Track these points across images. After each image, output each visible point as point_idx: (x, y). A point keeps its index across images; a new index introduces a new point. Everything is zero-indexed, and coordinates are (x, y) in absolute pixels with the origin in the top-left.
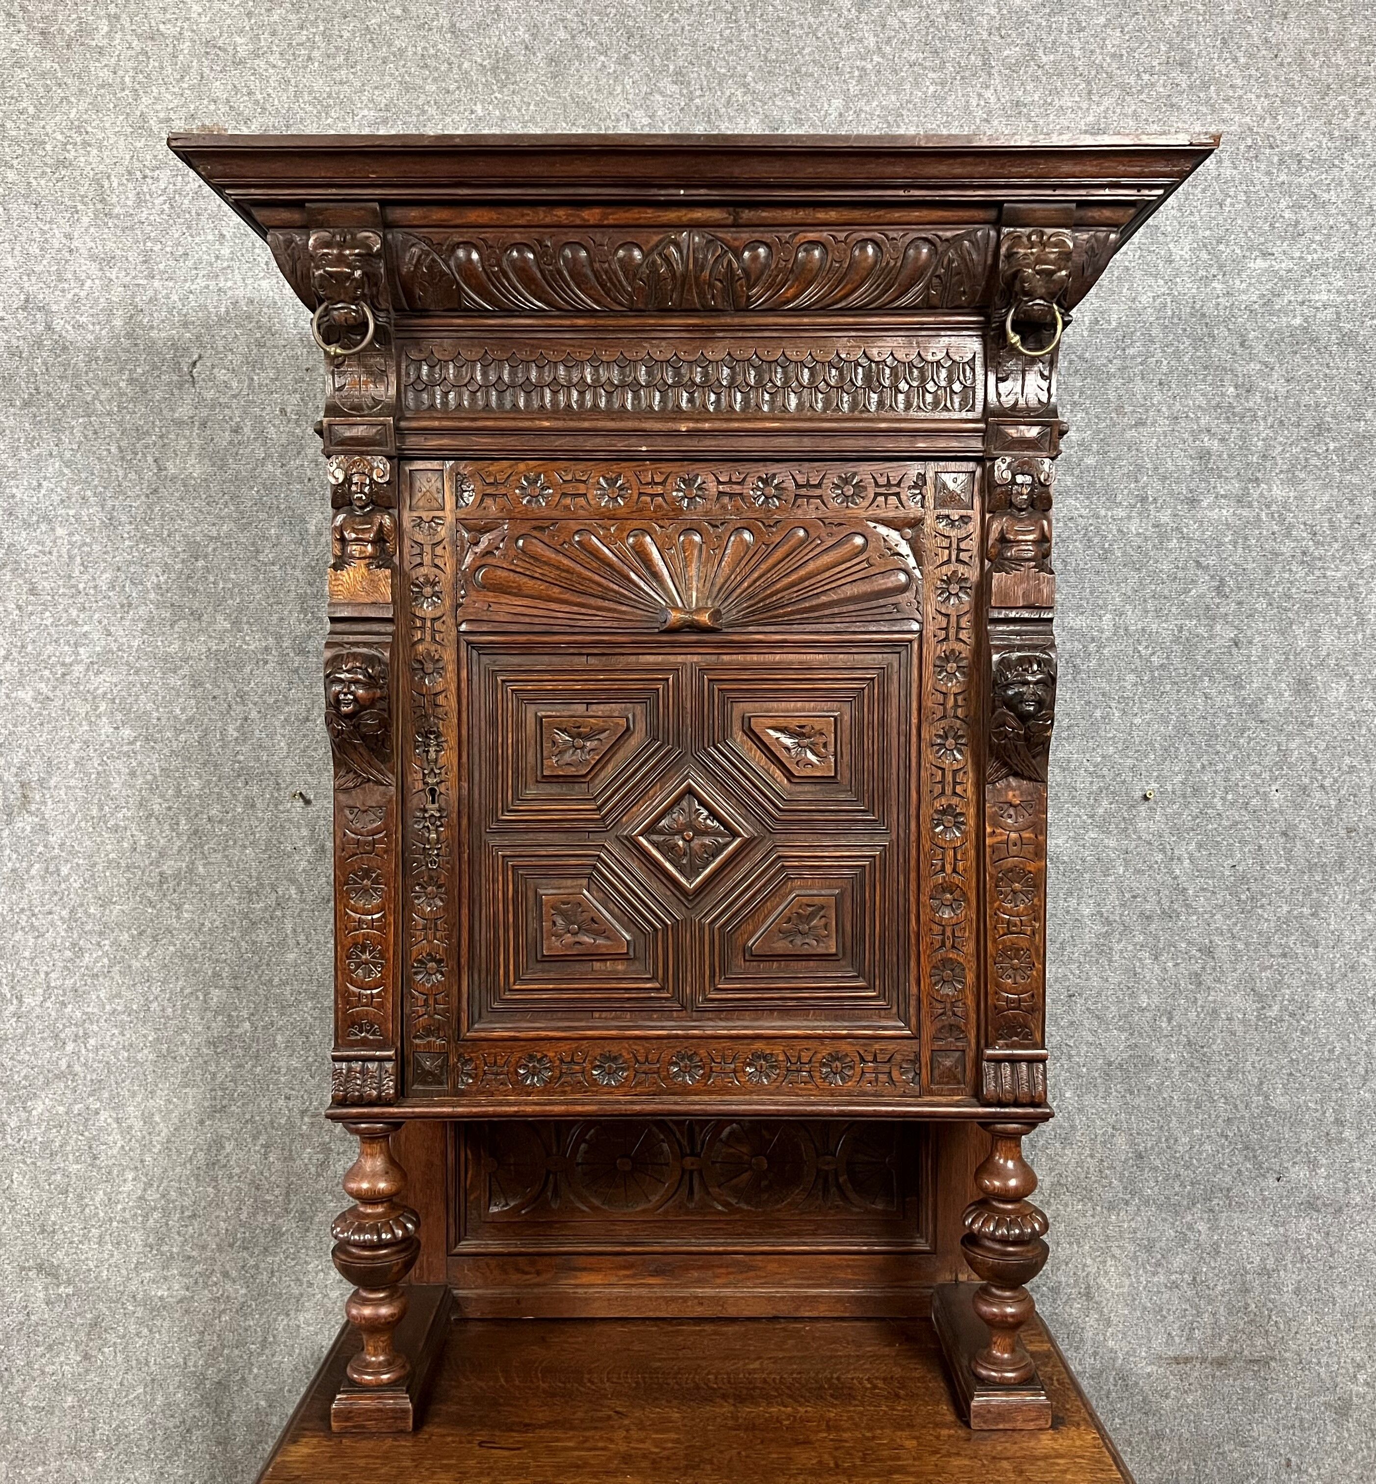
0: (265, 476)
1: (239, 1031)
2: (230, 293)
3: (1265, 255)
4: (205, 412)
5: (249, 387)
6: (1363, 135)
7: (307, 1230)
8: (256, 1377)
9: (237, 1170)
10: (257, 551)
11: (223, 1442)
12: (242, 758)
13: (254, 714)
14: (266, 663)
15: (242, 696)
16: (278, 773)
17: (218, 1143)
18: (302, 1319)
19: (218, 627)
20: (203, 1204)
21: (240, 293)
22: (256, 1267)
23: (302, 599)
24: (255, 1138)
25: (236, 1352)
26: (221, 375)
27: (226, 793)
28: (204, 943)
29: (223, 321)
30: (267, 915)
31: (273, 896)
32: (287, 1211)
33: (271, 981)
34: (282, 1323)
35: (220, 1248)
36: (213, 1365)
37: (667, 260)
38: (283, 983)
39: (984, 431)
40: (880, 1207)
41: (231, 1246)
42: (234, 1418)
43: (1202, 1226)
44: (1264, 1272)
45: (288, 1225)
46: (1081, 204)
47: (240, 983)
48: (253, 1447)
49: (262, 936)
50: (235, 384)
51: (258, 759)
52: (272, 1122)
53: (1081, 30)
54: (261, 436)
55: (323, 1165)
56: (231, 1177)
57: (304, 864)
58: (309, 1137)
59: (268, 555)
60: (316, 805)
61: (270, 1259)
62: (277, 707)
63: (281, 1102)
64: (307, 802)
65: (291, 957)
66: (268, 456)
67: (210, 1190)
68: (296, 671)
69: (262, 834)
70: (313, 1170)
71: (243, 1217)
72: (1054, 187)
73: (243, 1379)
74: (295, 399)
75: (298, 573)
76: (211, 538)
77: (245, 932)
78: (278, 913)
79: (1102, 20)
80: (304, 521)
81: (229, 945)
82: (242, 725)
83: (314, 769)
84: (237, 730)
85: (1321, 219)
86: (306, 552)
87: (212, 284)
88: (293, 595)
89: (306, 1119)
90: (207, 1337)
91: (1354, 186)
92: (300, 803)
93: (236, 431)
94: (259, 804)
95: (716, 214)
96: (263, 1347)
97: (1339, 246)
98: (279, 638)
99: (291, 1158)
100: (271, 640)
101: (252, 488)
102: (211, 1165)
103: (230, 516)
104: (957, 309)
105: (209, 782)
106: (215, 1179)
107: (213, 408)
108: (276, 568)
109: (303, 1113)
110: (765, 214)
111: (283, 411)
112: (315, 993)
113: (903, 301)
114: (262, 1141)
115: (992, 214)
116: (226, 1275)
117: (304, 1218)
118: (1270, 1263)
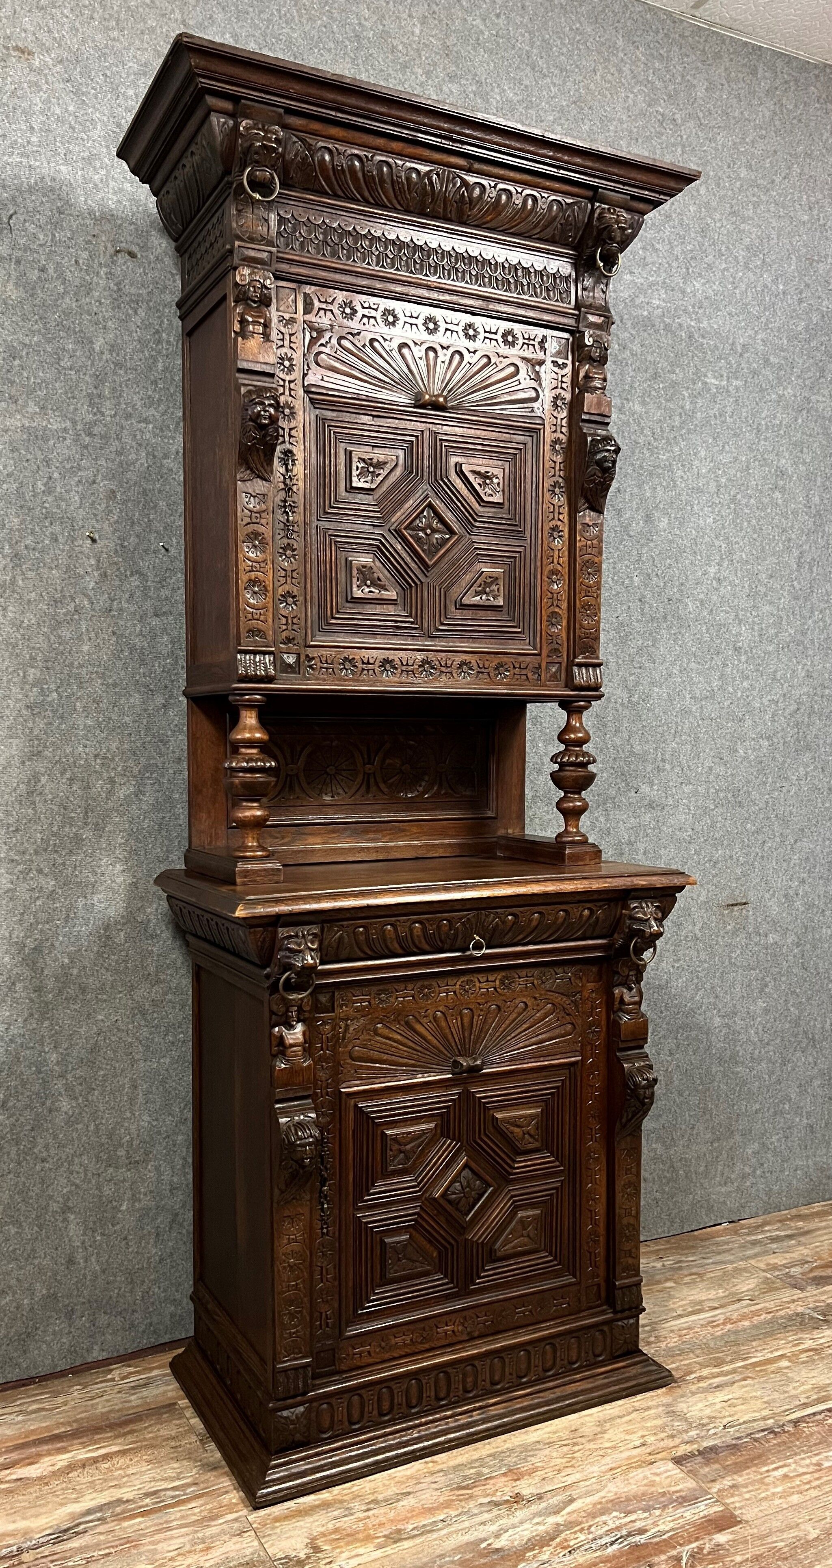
0: (64, 306)
1: (49, 699)
2: (38, 170)
3: (631, 273)
4: (20, 253)
5: (52, 240)
6: (674, 216)
7: (101, 837)
8: (61, 943)
9: (50, 797)
10: (59, 359)
11: (38, 990)
12: (47, 505)
13: (56, 475)
14: (65, 439)
15: (48, 462)
16: (73, 520)
17: (36, 777)
18: (96, 899)
19: (30, 410)
20: (24, 821)
21: (45, 171)
22: (64, 864)
23: (90, 396)
24: (62, 774)
25: (47, 926)
26: (31, 228)
27: (37, 529)
28: (23, 635)
29: (31, 190)
30: (68, 618)
31: (73, 605)
32: (86, 824)
33: (72, 663)
34: (81, 902)
35: (36, 853)
36: (30, 937)
37: (431, 183)
38: (81, 666)
39: (578, 316)
40: (468, 793)
41: (45, 850)
42: (46, 972)
43: (602, 819)
44: (630, 843)
45: (87, 834)
46: (633, 198)
47: (50, 664)
48: (60, 991)
49: (66, 633)
50: (41, 237)
51: (59, 507)
52: (75, 762)
53: (542, 121)
54: (61, 276)
55: (110, 792)
56: (46, 801)
57: (92, 584)
58: (100, 773)
59: (66, 362)
60: (100, 544)
61: (74, 858)
62: (73, 471)
63: (80, 749)
64: (94, 541)
65: (85, 648)
66: (66, 292)
67: (30, 811)
68: (86, 447)
69: (63, 560)
70: (104, 795)
71: (55, 829)
72: (624, 184)
73: (52, 945)
74: (85, 255)
75: (87, 378)
76: (26, 345)
77: (53, 629)
78: (76, 617)
79: (551, 118)
80: (91, 342)
81: (41, 638)
82: (47, 483)
83: (99, 518)
84: (45, 485)
85: (656, 259)
86: (92, 364)
87: (25, 161)
88: (84, 393)
89: (98, 761)
90: (26, 917)
91: (670, 243)
92: (89, 541)
93: (43, 270)
94: (60, 537)
95: (461, 162)
96: (66, 921)
97: (664, 275)
98: (74, 423)
99: (89, 787)
100: (68, 424)
101: (55, 313)
102: (30, 793)
103: (39, 331)
104: (565, 245)
105: (24, 520)
106: (34, 803)
107: (25, 251)
108: (73, 373)
109: (96, 756)
110: (485, 168)
111: (76, 262)
112: (103, 674)
113: (542, 235)
114: (68, 775)
115: (590, 193)
116: (40, 871)
117: (98, 828)
118: (633, 839)
